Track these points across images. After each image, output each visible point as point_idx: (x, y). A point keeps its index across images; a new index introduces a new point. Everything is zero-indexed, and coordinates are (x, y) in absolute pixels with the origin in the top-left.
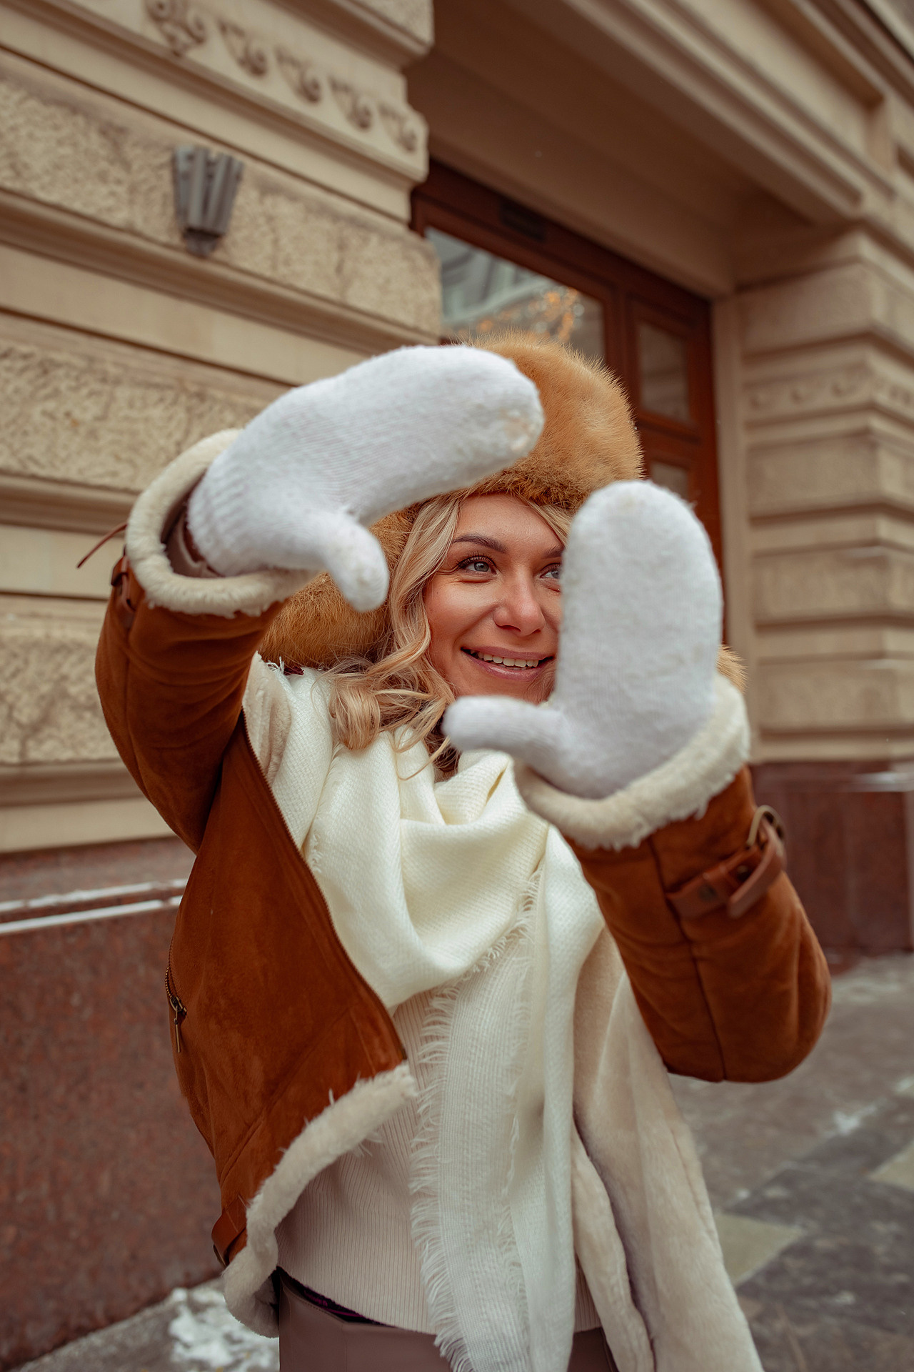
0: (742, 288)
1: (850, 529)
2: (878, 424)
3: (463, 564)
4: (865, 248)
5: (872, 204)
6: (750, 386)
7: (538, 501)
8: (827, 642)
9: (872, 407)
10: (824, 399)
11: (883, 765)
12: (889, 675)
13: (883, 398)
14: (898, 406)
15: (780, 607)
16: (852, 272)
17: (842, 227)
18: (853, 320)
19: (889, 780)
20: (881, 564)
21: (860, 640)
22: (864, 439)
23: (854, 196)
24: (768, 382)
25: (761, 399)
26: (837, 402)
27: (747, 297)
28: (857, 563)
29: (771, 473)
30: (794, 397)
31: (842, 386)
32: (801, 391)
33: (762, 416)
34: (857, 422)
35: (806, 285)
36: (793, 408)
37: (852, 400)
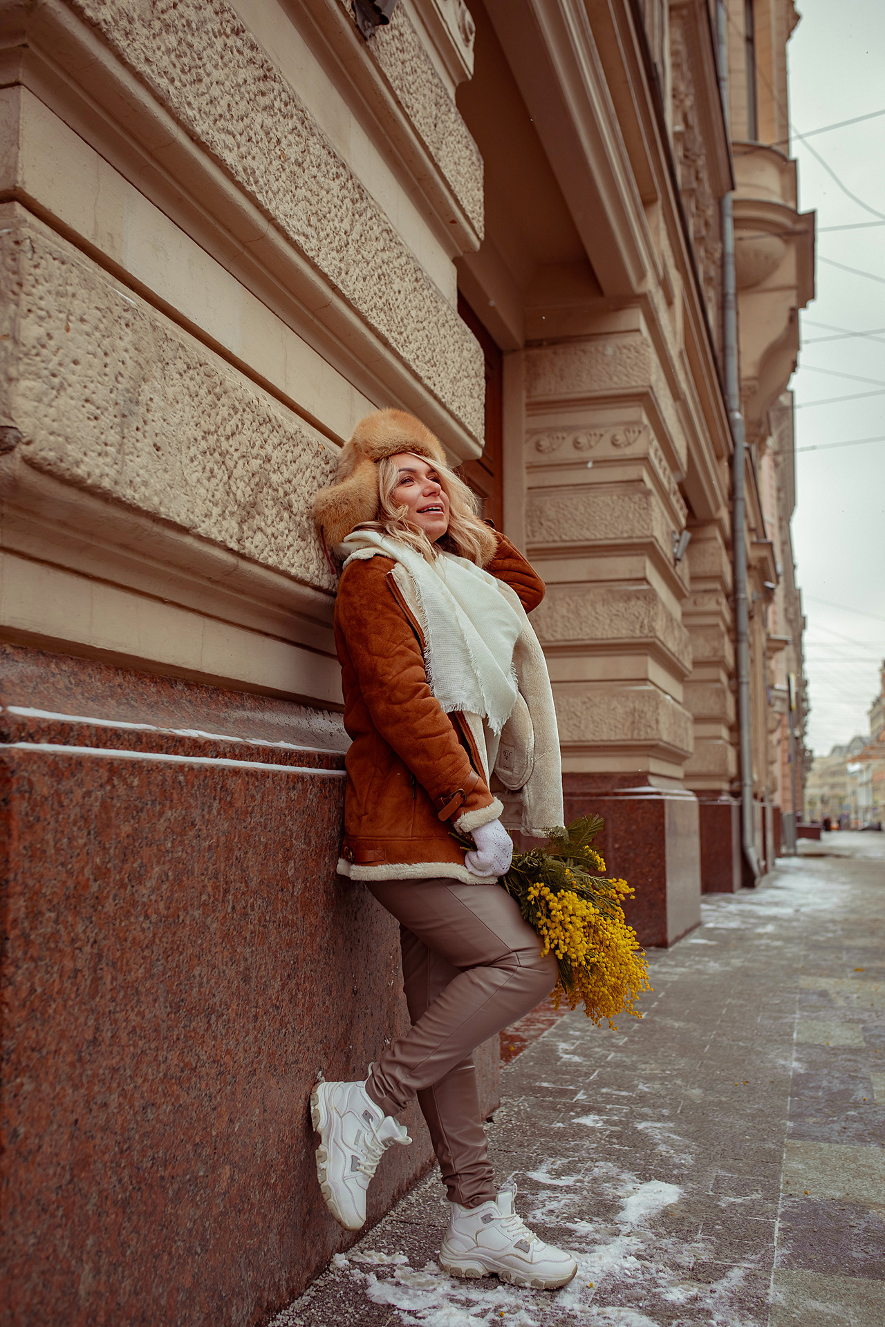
0: (529, 344)
1: (620, 566)
6: (533, 432)
9: (646, 460)
10: (602, 450)
13: (652, 454)
17: (625, 300)
19: (648, 791)
20: (649, 598)
21: (622, 666)
24: (551, 430)
25: (545, 443)
26: (615, 453)
27: (535, 352)
28: (628, 597)
29: (551, 512)
30: (576, 445)
31: (621, 438)
32: (583, 440)
33: (544, 459)
34: (631, 472)
35: (590, 347)
36: (574, 455)
37: (628, 452)
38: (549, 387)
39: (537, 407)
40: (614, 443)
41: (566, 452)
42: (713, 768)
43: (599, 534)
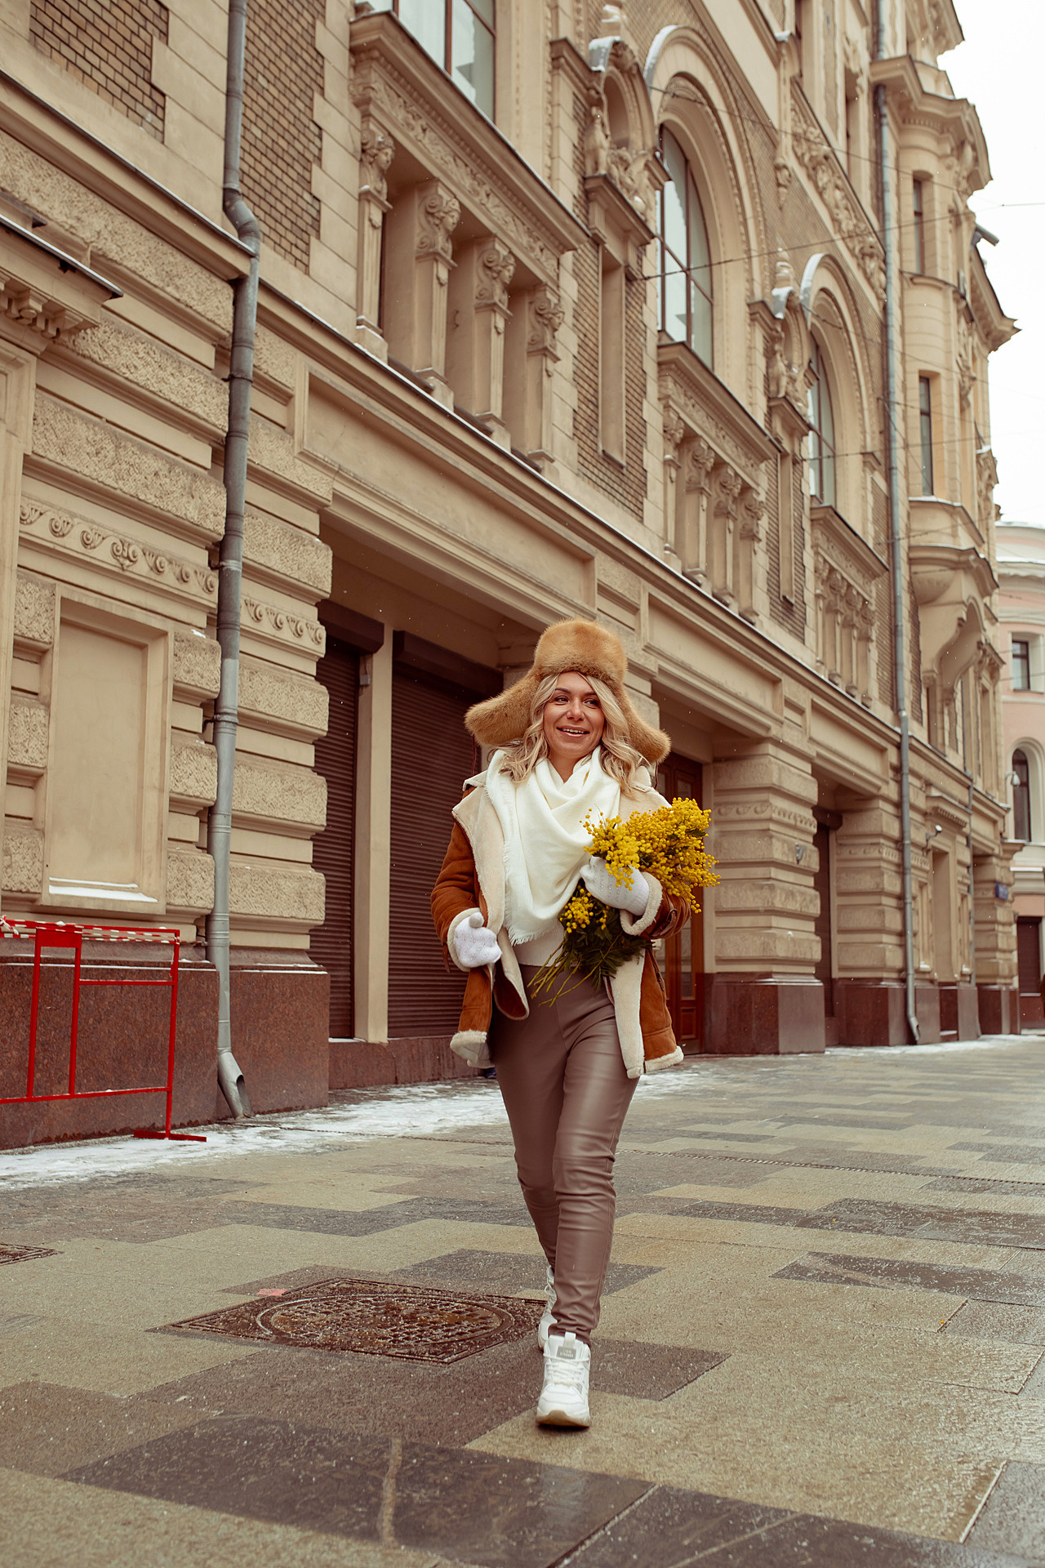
0: (716, 760)
1: (759, 872)
2: (772, 826)
3: (557, 699)
4: (771, 749)
5: (775, 731)
6: (718, 804)
7: (585, 674)
8: (747, 921)
9: (771, 820)
10: (750, 814)
11: (769, 975)
12: (773, 935)
13: (775, 816)
14: (781, 818)
15: (727, 905)
16: (764, 760)
17: (760, 740)
18: (766, 782)
19: (771, 981)
20: (772, 888)
21: (761, 920)
22: (766, 832)
23: (768, 729)
24: (726, 804)
25: (723, 811)
26: (756, 816)
27: (718, 765)
28: (762, 887)
29: (725, 845)
30: (738, 812)
31: (759, 809)
32: (741, 810)
33: (722, 818)
34: (764, 826)
35: (745, 763)
36: (737, 817)
37: (763, 816)
38: (725, 783)
39: (720, 792)
40: (756, 812)
41: (733, 815)
42: (876, 963)
43: (748, 856)
